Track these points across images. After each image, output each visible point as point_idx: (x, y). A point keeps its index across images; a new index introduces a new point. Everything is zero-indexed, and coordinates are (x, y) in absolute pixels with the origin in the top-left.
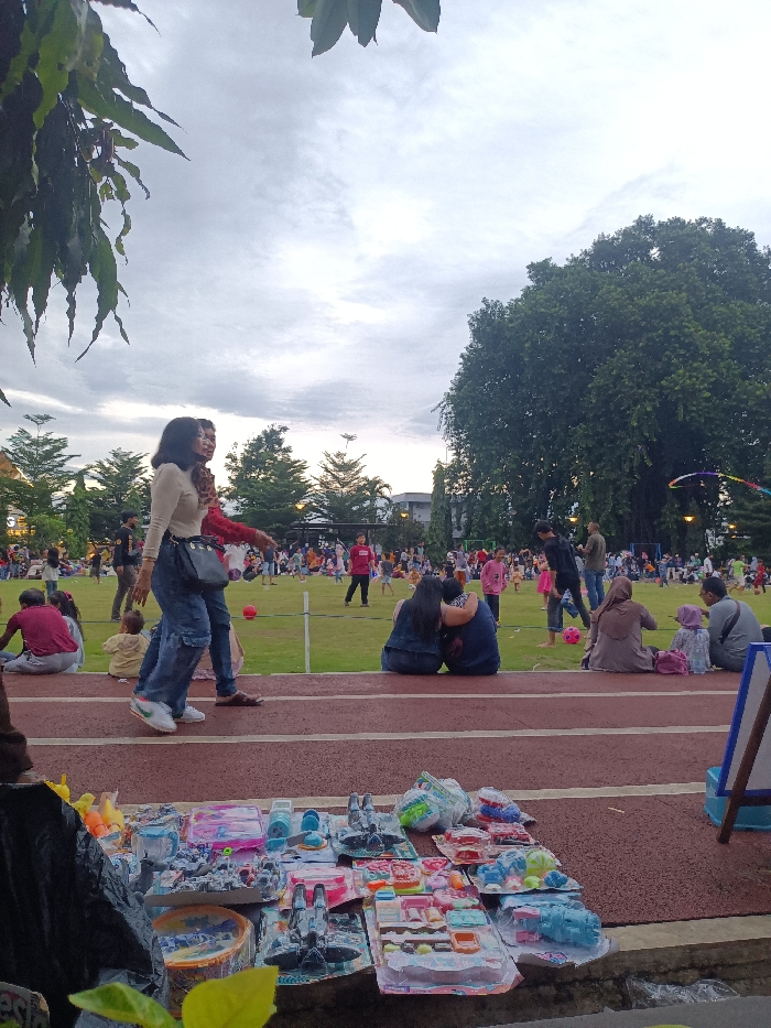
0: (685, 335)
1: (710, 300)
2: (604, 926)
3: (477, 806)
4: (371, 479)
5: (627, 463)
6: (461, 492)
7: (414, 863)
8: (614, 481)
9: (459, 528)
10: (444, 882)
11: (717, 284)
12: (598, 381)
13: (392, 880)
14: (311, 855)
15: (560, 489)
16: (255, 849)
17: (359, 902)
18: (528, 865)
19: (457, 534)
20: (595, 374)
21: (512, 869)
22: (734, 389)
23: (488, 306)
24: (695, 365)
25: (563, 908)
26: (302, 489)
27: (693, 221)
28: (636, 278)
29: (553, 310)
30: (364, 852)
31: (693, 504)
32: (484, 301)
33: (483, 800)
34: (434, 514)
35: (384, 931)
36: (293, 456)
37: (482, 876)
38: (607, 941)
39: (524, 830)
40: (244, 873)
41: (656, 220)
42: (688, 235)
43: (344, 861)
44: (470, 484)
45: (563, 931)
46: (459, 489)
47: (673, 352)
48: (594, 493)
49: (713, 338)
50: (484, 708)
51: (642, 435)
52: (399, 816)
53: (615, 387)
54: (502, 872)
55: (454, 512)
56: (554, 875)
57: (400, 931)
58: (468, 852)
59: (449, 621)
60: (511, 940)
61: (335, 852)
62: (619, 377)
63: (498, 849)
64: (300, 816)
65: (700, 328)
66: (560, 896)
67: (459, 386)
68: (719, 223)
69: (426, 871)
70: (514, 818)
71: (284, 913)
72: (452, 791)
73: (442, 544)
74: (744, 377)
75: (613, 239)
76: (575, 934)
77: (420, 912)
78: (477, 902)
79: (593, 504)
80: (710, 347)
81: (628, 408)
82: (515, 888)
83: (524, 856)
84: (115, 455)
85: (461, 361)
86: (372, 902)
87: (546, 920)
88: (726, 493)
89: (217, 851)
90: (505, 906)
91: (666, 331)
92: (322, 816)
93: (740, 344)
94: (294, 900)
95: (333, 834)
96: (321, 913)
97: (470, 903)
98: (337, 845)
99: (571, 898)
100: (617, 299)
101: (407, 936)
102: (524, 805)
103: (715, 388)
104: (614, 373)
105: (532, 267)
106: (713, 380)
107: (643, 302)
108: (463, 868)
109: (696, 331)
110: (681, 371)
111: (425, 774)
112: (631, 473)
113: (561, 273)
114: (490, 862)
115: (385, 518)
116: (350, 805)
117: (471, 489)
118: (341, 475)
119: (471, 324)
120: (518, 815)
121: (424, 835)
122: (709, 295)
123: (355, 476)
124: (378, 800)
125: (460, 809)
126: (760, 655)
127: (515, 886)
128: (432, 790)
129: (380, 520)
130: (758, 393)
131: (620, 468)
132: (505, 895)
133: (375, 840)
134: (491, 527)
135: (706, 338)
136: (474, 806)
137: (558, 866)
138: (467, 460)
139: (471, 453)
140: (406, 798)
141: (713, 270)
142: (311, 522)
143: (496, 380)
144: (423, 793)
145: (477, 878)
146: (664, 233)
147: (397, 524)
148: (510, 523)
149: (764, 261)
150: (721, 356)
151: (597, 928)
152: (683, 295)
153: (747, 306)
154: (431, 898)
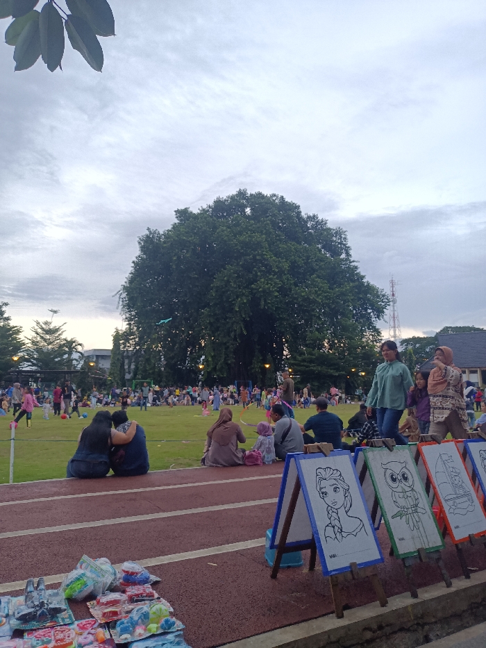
0: (264, 259)
3: (121, 575)
4: (69, 339)
5: (233, 333)
6: (130, 349)
7: (71, 627)
8: (225, 344)
9: (129, 373)
10: (91, 638)
11: (281, 231)
12: (216, 283)
13: (53, 643)
15: (195, 347)
18: (151, 616)
19: (128, 376)
20: (215, 278)
21: (140, 620)
22: (291, 291)
23: (150, 232)
24: (271, 276)
25: (169, 646)
26: (18, 346)
27: (269, 195)
28: (238, 225)
29: (190, 239)
30: (34, 624)
31: (269, 356)
32: (148, 229)
33: (124, 571)
34: (113, 364)
36: (12, 323)
39: (151, 590)
41: (249, 192)
42: (266, 203)
43: (18, 634)
44: (137, 344)
46: (130, 347)
47: (258, 268)
48: (214, 350)
49: (280, 262)
50: (135, 500)
51: (241, 316)
52: (65, 591)
53: (226, 287)
54: (132, 623)
55: (126, 361)
56: (167, 621)
58: (110, 612)
59: (115, 441)
61: (11, 628)
62: (228, 281)
63: (131, 607)
65: (273, 255)
66: (170, 637)
67: (131, 281)
68: (282, 197)
69: (79, 632)
70: (145, 581)
72: (103, 567)
74: (296, 285)
75: (225, 200)
79: (213, 358)
80: (278, 267)
81: (234, 300)
82: (140, 635)
83: (149, 610)
85: (133, 265)
88: (287, 351)
91: (254, 256)
92: (5, 599)
93: (294, 267)
95: (11, 613)
98: (13, 621)
99: (176, 636)
100: (227, 236)
102: (153, 570)
103: (281, 290)
104: (226, 279)
105: (177, 211)
106: (280, 285)
107: (242, 238)
108: (109, 625)
109: (271, 257)
110: (263, 280)
111: (85, 557)
112: (235, 339)
113: (195, 217)
114: (125, 617)
115: (80, 366)
116: (27, 587)
117: (138, 348)
119: (139, 243)
120: (148, 579)
121: (80, 604)
122: (278, 238)
123: (58, 338)
124: (49, 580)
125: (108, 579)
126: (292, 460)
127: (140, 634)
128: (89, 568)
129: (75, 367)
130: (303, 294)
131: (230, 336)
132: (132, 642)
133: (43, 614)
134: (150, 371)
135: (276, 262)
136: (118, 575)
137: (171, 613)
138: (135, 328)
139: (138, 324)
140: (69, 577)
141: (279, 223)
142: (24, 369)
143: (155, 279)
144: (82, 572)
145: (115, 631)
146: (253, 200)
147: (86, 370)
148: (163, 369)
149: (306, 222)
150: (283, 272)
152: (263, 236)
153: (297, 245)
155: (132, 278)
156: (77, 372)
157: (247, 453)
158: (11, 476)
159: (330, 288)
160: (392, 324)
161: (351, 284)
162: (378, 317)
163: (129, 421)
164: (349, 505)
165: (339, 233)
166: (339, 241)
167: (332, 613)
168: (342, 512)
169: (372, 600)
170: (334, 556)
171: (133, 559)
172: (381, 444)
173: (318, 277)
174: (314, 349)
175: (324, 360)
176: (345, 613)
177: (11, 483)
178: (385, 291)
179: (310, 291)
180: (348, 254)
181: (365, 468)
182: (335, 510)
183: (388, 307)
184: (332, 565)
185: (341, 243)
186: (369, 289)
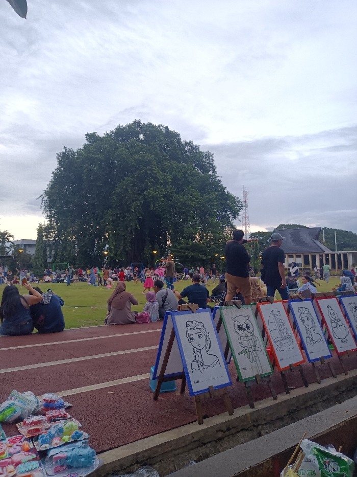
0: (153, 173)
2: (98, 453)
3: (41, 403)
4: (2, 232)
5: (130, 228)
6: (51, 240)
7: (4, 442)
8: (124, 236)
9: (50, 257)
10: (19, 448)
11: (166, 153)
12: (118, 190)
15: (100, 239)
18: (65, 430)
19: (49, 260)
20: (116, 187)
21: (56, 434)
22: (172, 198)
23: (66, 150)
24: (158, 186)
25: (78, 450)
27: (157, 125)
28: (134, 147)
29: (98, 156)
31: (157, 246)
32: (65, 148)
33: (45, 400)
34: (38, 250)
38: (99, 461)
39: (65, 412)
41: (142, 123)
42: (154, 131)
44: (56, 236)
45: (77, 461)
46: (51, 238)
47: (149, 180)
48: (115, 241)
49: (165, 176)
50: (54, 350)
51: (136, 215)
53: (125, 194)
54: (50, 437)
55: (48, 249)
56: (76, 433)
58: (34, 429)
60: (51, 472)
62: (126, 190)
63: (50, 425)
65: (159, 171)
66: (79, 444)
67: (51, 187)
68: (167, 127)
69: (10, 445)
70: (61, 406)
72: (29, 398)
73: (41, 265)
74: (176, 193)
75: (124, 128)
76: (83, 462)
77: (2, 469)
78: (35, 456)
79: (115, 246)
80: (163, 180)
81: (130, 203)
82: (56, 444)
83: (63, 426)
85: (53, 175)
87: (69, 458)
88: (170, 241)
90: (50, 455)
91: (146, 171)
93: (175, 179)
97: (31, 458)
99: (83, 443)
100: (126, 155)
102: (66, 398)
103: (165, 196)
104: (124, 187)
105: (87, 135)
106: (165, 193)
107: (136, 157)
108: (32, 439)
110: (152, 189)
111: (14, 392)
112: (131, 233)
113: (101, 139)
114: (45, 432)
115: (11, 252)
117: (57, 238)
119: (58, 158)
120: (63, 405)
121: (11, 425)
122: (163, 158)
125: (32, 407)
126: (169, 316)
128: (18, 399)
129: (7, 253)
130: (181, 200)
131: (127, 230)
132: (50, 449)
134: (67, 256)
135: (162, 176)
136: (40, 404)
137: (80, 427)
138: (55, 224)
139: (57, 221)
140: (3, 406)
141: (164, 147)
143: (70, 186)
144: (12, 402)
145: (38, 443)
146: (145, 129)
147: (17, 255)
148: (76, 255)
149: (184, 146)
150: (167, 183)
151: (94, 456)
152: (153, 156)
153: (178, 164)
154: (10, 460)
155: (52, 185)
156: (9, 257)
159: (201, 196)
160: (244, 222)
161: (216, 193)
162: (235, 217)
164: (208, 347)
165: (208, 156)
166: (208, 161)
167: (195, 421)
168: (204, 351)
169: (223, 411)
170: (198, 382)
171: (52, 392)
172: (232, 304)
173: (192, 187)
174: (189, 240)
175: (195, 248)
176: (205, 420)
178: (240, 198)
179: (187, 198)
180: (214, 171)
181: (221, 321)
182: (198, 350)
183: (241, 210)
184: (196, 388)
185: (209, 163)
186: (229, 197)
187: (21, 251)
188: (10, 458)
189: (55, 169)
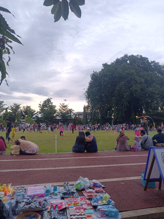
0: (135, 79)
1: (140, 71)
2: (120, 212)
4: (70, 109)
5: (124, 105)
6: (89, 112)
7: (78, 198)
8: (121, 109)
9: (89, 119)
10: (84, 202)
11: (141, 68)
12: (117, 88)
13: (73, 203)
14: (55, 197)
15: (110, 111)
16: (42, 196)
17: (66, 208)
18: (103, 198)
19: (88, 121)
20: (116, 87)
21: (100, 199)
22: (145, 90)
23: (94, 73)
24: (137, 85)
25: (111, 208)
26: (55, 111)
27: (136, 55)
28: (125, 67)
29: (108, 73)
30: (67, 196)
31: (137, 113)
32: (94, 71)
33: (93, 183)
34: (84, 117)
35: (71, 215)
36: (53, 104)
37: (93, 201)
38: (120, 216)
39: (102, 189)
40: (40, 202)
41: (128, 55)
42: (136, 58)
43: (63, 198)
44: (91, 110)
45: (111, 214)
46: (89, 111)
47: (133, 82)
48: (117, 112)
49: (141, 79)
50: (94, 160)
51: (127, 99)
52: (75, 187)
53: (121, 89)
54: (97, 200)
55: (88, 116)
56: (109, 200)
57: (74, 215)
58: (90, 195)
59: (87, 141)
60: (99, 216)
61: (60, 196)
63: (97, 194)
64: (53, 187)
65: (138, 77)
66: (110, 205)
68: (141, 56)
69: (81, 200)
70: (100, 187)
71: (49, 212)
72: (87, 180)
74: (147, 87)
75: (120, 59)
76: (113, 215)
77: (79, 211)
78: (92, 207)
79: (117, 114)
80: (140, 81)
81: (124, 94)
83: (102, 196)
84: (14, 104)
85: (89, 84)
86: (68, 208)
87: (107, 211)
88: (144, 111)
89: (34, 197)
90: (98, 208)
91: (131, 78)
92: (58, 187)
94: (51, 209)
95: (60, 192)
96: (57, 212)
97: (90, 208)
98: (61, 194)
100: (121, 71)
101: (76, 216)
102: (102, 183)
104: (121, 86)
105: (103, 64)
106: (141, 88)
107: (126, 72)
108: (90, 199)
110: (134, 86)
111: (81, 177)
112: (124, 107)
113: (109, 66)
114: (95, 197)
115: (73, 117)
116: (64, 185)
118: (64, 108)
119: (91, 76)
120: (101, 186)
121: (80, 191)
123: (66, 109)
124: (70, 183)
125: (88, 185)
126: (152, 149)
127: (100, 203)
128: (82, 180)
129: (72, 118)
130: (150, 90)
131: (122, 106)
132: (98, 206)
133: (69, 193)
134: (96, 119)
135: (139, 79)
136: (91, 184)
137: (110, 198)
138: (90, 105)
139: (91, 103)
140: (76, 183)
141: (140, 65)
142: (57, 118)
143: (96, 88)
144: (80, 181)
145: (92, 201)
146: (130, 58)
147: (76, 119)
148: (100, 118)
149: (151, 64)
150: (142, 83)
151: (118, 213)
152: (134, 70)
153: (147, 73)
154: (82, 207)
155: (89, 88)
157: (132, 147)
158: (56, 151)
159: (161, 88)
163: (91, 135)
171: (96, 179)
173: (156, 84)
174: (155, 110)
175: (159, 114)
177: (56, 153)
179: (153, 89)
187: (77, 117)
188: (82, 206)
189: (90, 81)
